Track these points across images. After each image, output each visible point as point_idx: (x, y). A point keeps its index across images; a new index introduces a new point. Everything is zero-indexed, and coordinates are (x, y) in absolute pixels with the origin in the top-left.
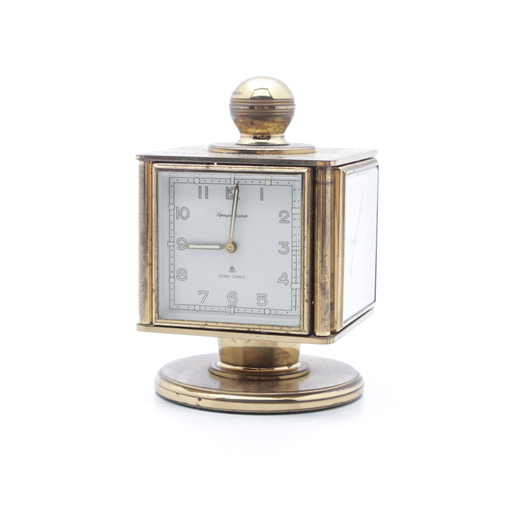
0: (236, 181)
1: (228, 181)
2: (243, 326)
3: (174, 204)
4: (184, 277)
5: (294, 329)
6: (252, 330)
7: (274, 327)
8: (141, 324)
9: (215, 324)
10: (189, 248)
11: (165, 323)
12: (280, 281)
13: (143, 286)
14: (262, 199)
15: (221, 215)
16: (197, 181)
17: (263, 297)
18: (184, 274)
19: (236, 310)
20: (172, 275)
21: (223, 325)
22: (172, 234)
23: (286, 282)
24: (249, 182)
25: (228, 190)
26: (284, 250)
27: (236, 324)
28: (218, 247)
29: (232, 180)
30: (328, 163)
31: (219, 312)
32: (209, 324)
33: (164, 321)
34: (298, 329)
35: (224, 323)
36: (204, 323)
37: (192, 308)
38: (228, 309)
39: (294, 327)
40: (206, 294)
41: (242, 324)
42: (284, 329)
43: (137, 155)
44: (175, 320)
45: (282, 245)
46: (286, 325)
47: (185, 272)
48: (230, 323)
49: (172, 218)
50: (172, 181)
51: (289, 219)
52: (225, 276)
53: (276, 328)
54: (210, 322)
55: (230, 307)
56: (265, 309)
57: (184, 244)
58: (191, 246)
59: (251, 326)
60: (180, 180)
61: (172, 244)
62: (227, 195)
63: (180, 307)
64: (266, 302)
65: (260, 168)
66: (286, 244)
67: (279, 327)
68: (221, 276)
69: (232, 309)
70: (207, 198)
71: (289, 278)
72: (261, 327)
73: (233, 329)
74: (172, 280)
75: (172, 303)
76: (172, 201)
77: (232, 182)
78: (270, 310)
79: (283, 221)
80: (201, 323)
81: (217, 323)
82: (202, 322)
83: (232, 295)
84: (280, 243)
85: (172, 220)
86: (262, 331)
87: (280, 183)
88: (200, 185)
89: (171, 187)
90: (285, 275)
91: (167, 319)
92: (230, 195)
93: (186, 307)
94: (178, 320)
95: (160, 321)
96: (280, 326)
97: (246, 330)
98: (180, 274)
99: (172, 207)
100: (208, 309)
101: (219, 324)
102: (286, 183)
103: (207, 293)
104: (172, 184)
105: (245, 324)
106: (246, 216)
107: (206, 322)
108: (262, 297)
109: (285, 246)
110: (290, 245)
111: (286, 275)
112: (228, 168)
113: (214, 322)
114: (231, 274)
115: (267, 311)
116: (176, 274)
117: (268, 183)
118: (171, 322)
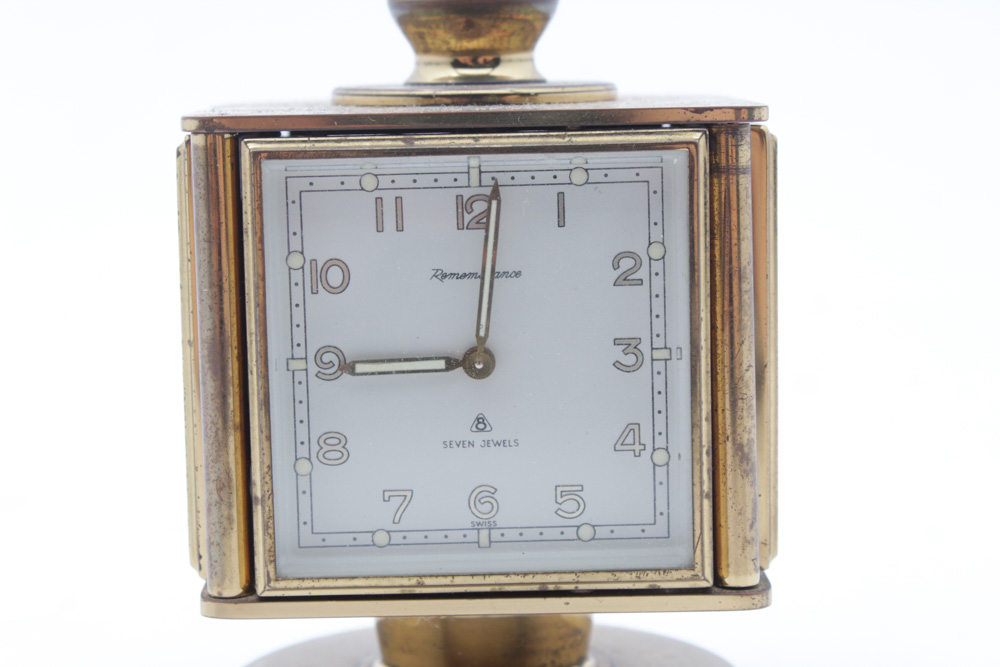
0: (487, 179)
1: (463, 180)
2: (529, 579)
3: (302, 253)
4: (339, 455)
5: (675, 575)
6: (551, 587)
7: (618, 574)
8: (220, 599)
9: (448, 581)
10: (353, 372)
11: (298, 589)
12: (620, 446)
13: (220, 490)
14: (561, 223)
15: (445, 276)
16: (369, 183)
17: (571, 493)
18: (339, 447)
19: (496, 535)
20: (303, 451)
21: (469, 580)
22: (299, 337)
23: (637, 447)
24: (521, 178)
25: (464, 206)
26: (630, 360)
27: (507, 574)
28: (441, 364)
29: (474, 173)
30: (744, 114)
31: (446, 544)
32: (428, 581)
33: (295, 584)
34: (688, 574)
35: (473, 575)
36: (414, 581)
37: (366, 539)
38: (472, 535)
39: (677, 570)
40: (407, 496)
41: (525, 574)
42: (649, 578)
43: (185, 119)
44: (327, 578)
45: (624, 347)
46: (652, 566)
47: (342, 440)
48: (491, 574)
49: (297, 292)
50: (295, 186)
51: (643, 274)
52: (461, 444)
53: (626, 576)
54: (431, 576)
55: (477, 527)
56: (578, 527)
57: (336, 362)
58: (360, 368)
59: (554, 578)
60: (319, 184)
61: (301, 365)
62: (460, 218)
63: (331, 540)
64: (582, 505)
65: (564, 137)
66: (634, 343)
67: (634, 574)
68: (448, 444)
69: (484, 534)
70: (400, 228)
71: (646, 438)
72: (583, 578)
73: (497, 588)
74: (304, 467)
75: (306, 530)
76: (296, 244)
77: (474, 181)
78: (594, 526)
79: (624, 280)
80: (405, 582)
81: (453, 576)
82: (409, 576)
83: (485, 495)
84: (616, 342)
85: (297, 298)
86: (582, 587)
87: (613, 175)
88: (378, 194)
89: (295, 203)
90: (633, 428)
91: (303, 579)
92: (468, 218)
93: (347, 539)
94: (337, 578)
95: (282, 584)
96: (637, 570)
97: (535, 588)
98: (326, 448)
99: (296, 261)
100: (412, 538)
101: (458, 580)
102: (630, 175)
103: (409, 494)
104: (294, 195)
105: (535, 573)
106: (518, 274)
107: (420, 577)
108: (569, 492)
109: (631, 349)
110: (645, 347)
111: (636, 427)
112: (471, 141)
113: (445, 576)
114: (479, 437)
115: (586, 532)
116: (315, 448)
117: (579, 177)
118: (316, 584)
